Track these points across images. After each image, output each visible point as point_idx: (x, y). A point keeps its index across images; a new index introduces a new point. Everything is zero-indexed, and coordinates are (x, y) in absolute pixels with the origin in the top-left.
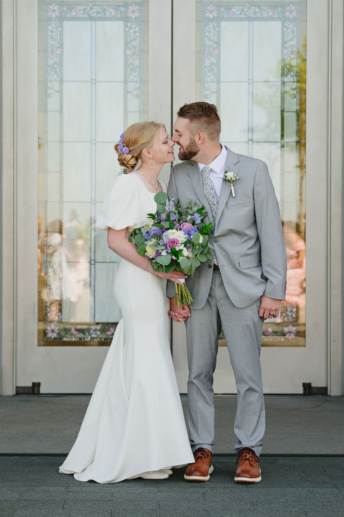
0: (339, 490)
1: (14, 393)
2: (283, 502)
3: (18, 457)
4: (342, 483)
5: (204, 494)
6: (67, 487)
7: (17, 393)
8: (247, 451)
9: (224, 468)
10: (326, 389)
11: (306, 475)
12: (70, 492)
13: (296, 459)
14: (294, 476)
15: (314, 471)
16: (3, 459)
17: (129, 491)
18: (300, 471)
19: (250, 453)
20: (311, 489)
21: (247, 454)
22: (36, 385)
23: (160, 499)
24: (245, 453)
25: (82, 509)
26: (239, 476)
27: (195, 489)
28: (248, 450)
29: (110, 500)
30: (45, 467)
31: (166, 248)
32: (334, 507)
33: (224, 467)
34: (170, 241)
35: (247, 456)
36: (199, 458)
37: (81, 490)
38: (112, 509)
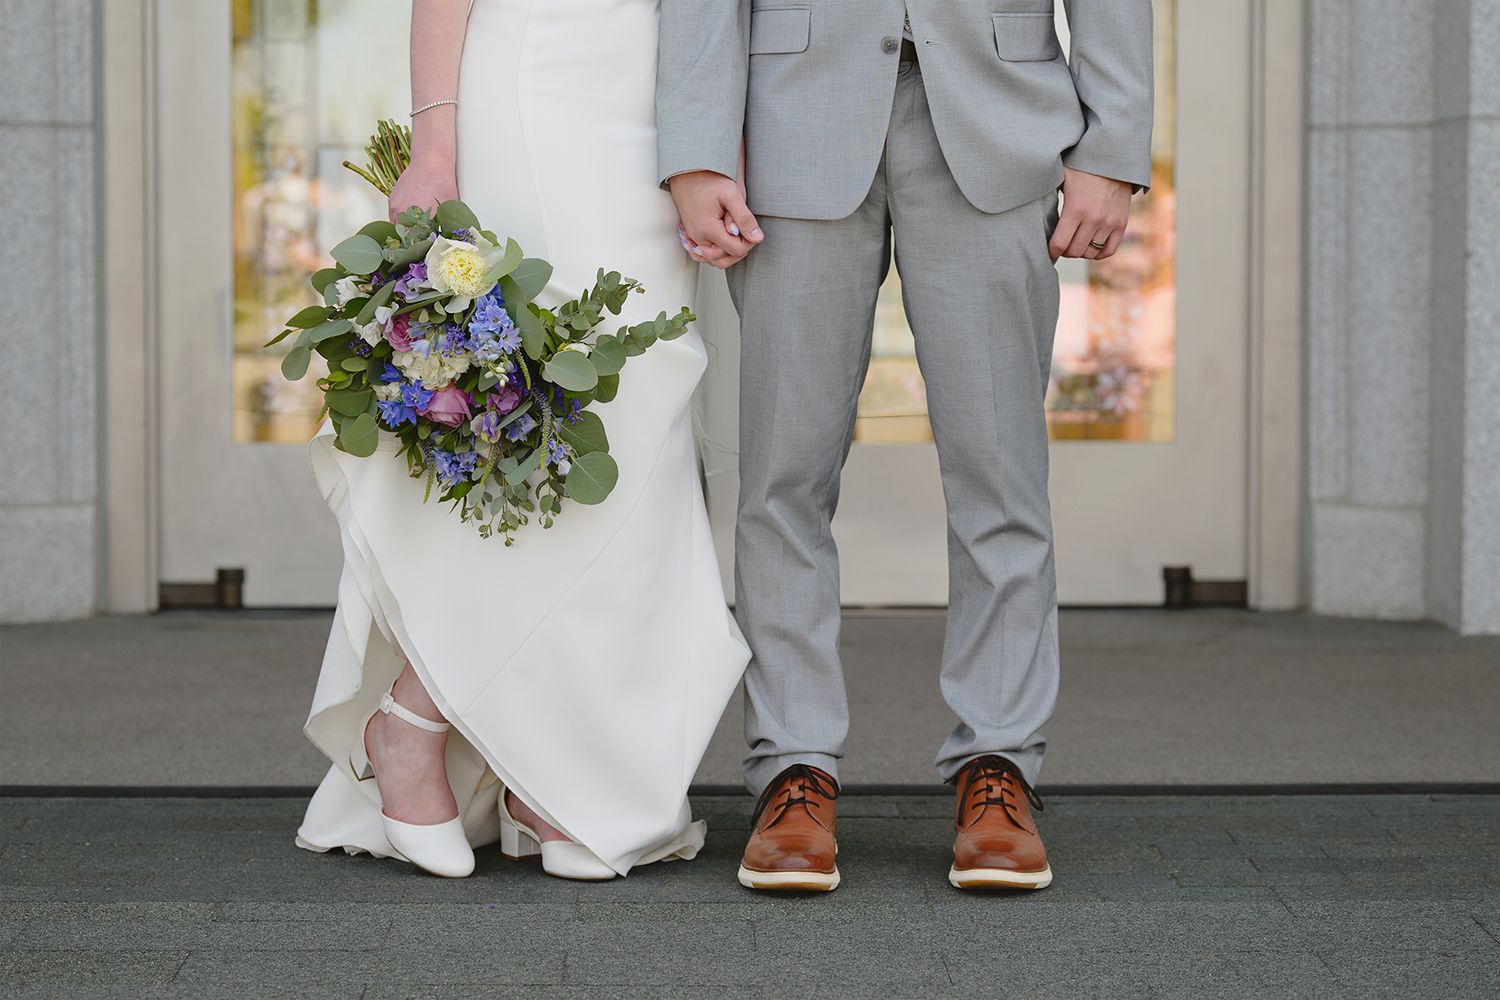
0: (1289, 908)
1: (154, 604)
2: (1065, 953)
3: (72, 799)
4: (1300, 883)
5: (753, 927)
6: (218, 904)
7: (165, 606)
8: (990, 771)
9: (847, 834)
10: (1242, 586)
11: (1159, 857)
12: (225, 920)
13: (1124, 802)
14: (1115, 859)
15: (1191, 842)
16: (14, 805)
17: (459, 918)
18: (1139, 841)
19: (1005, 779)
20: (1179, 905)
21: (991, 783)
22: (231, 580)
23: (575, 945)
24: (982, 777)
25: (247, 981)
26: (971, 863)
27: (724, 907)
28: (996, 765)
29: (376, 949)
30: (162, 832)
32: (1266, 971)
33: (850, 831)
35: (994, 788)
36: (795, 806)
37: (272, 914)
38: (372, 982)
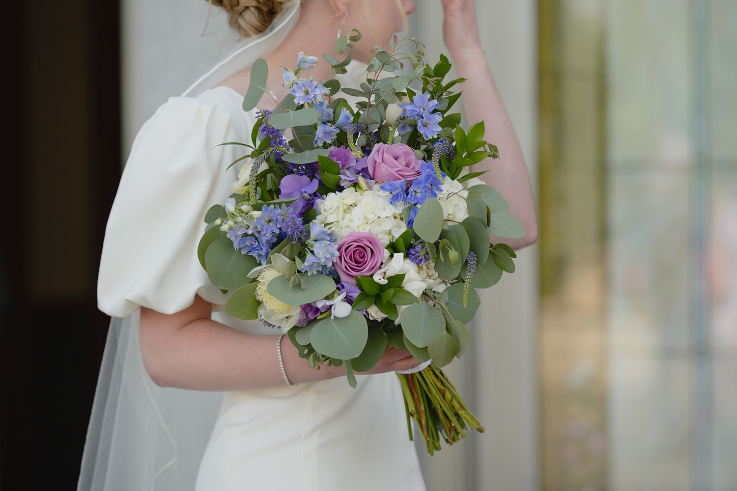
31: (340, 286)
34: (343, 249)
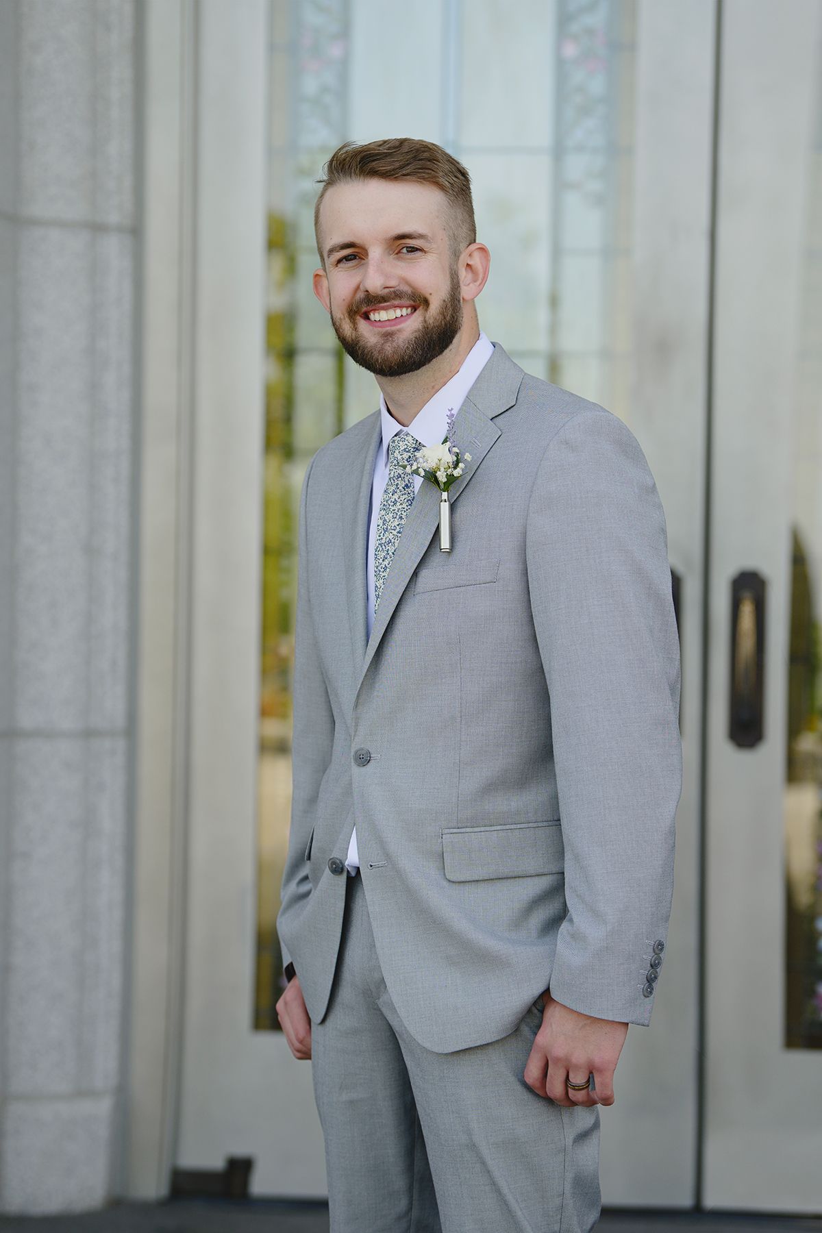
1: (165, 1193)
7: (177, 1193)
22: (240, 1168)
